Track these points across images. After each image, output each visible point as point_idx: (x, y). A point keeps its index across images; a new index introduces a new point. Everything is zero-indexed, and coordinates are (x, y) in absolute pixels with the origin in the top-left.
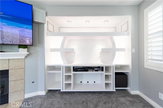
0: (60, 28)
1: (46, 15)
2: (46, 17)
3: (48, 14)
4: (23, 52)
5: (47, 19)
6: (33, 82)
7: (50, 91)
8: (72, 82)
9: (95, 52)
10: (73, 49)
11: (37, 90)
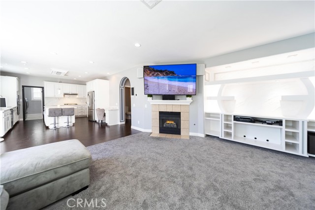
0: (215, 74)
1: (205, 67)
2: (206, 69)
3: (207, 66)
4: (189, 99)
5: (207, 70)
6: (195, 125)
7: (207, 136)
8: (232, 131)
9: (269, 100)
10: (233, 97)
11: (197, 132)
